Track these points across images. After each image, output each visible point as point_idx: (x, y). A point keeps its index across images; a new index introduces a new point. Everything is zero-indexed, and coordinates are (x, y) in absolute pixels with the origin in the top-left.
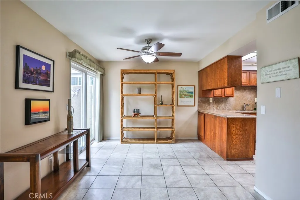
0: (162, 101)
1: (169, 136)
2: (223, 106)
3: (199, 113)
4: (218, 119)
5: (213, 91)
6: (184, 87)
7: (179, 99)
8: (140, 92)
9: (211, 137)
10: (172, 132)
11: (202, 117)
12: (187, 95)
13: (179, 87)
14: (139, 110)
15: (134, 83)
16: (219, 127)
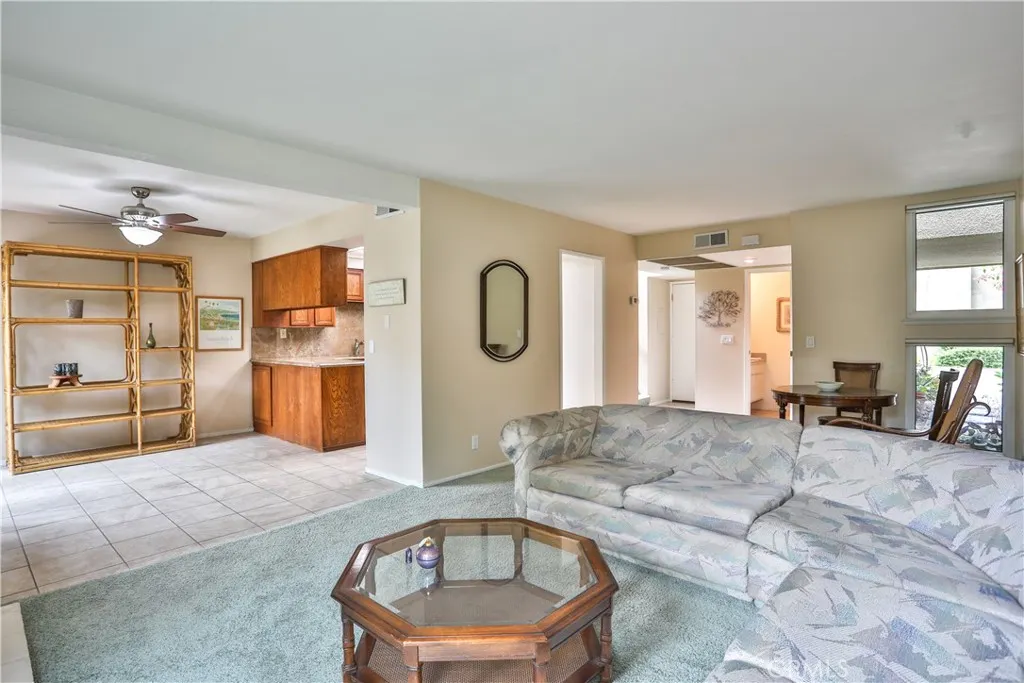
0: (151, 337)
1: (175, 431)
2: (310, 347)
3: (256, 366)
4: (302, 373)
5: (288, 312)
6: (212, 300)
7: (200, 332)
8: (78, 312)
9: (289, 414)
10: (183, 421)
11: (265, 374)
12: (221, 322)
13: (199, 300)
14: (76, 365)
15: (61, 285)
16: (305, 388)
